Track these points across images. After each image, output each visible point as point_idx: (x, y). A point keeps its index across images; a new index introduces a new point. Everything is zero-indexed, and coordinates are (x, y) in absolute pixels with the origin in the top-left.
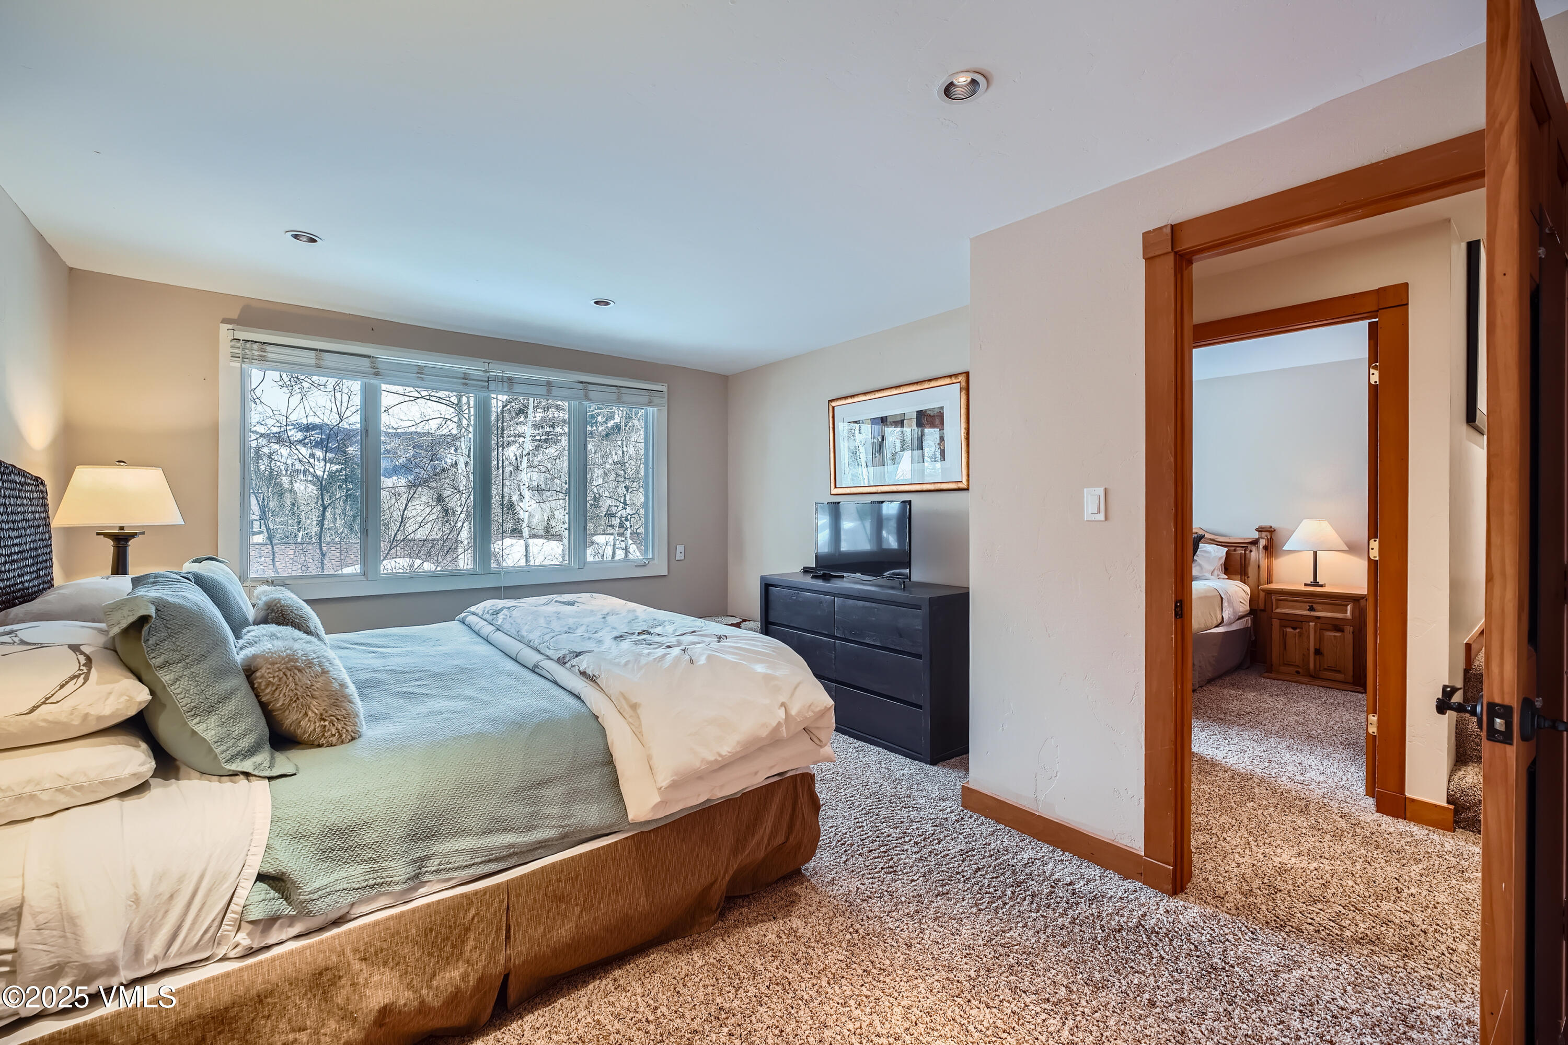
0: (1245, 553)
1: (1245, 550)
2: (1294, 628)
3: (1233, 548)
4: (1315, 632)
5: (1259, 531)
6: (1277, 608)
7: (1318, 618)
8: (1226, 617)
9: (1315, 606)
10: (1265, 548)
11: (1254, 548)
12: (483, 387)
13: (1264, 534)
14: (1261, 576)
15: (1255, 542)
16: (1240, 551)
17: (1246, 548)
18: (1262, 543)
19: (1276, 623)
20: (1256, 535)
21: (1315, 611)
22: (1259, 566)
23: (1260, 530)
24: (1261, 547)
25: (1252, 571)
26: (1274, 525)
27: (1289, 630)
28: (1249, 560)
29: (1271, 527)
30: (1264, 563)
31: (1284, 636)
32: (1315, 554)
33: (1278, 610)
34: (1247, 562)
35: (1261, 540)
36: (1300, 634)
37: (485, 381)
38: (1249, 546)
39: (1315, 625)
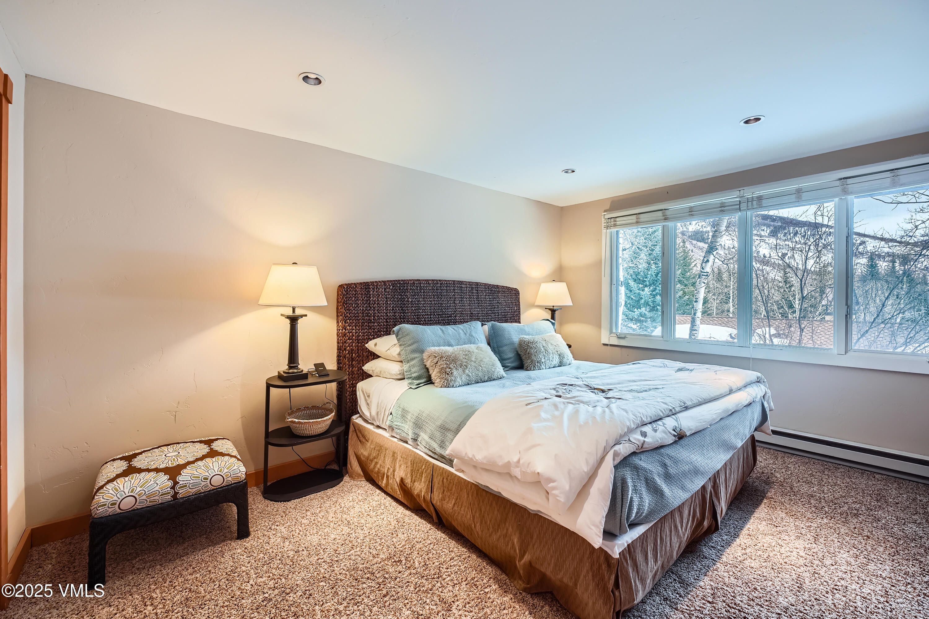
12: (736, 209)
37: (738, 204)
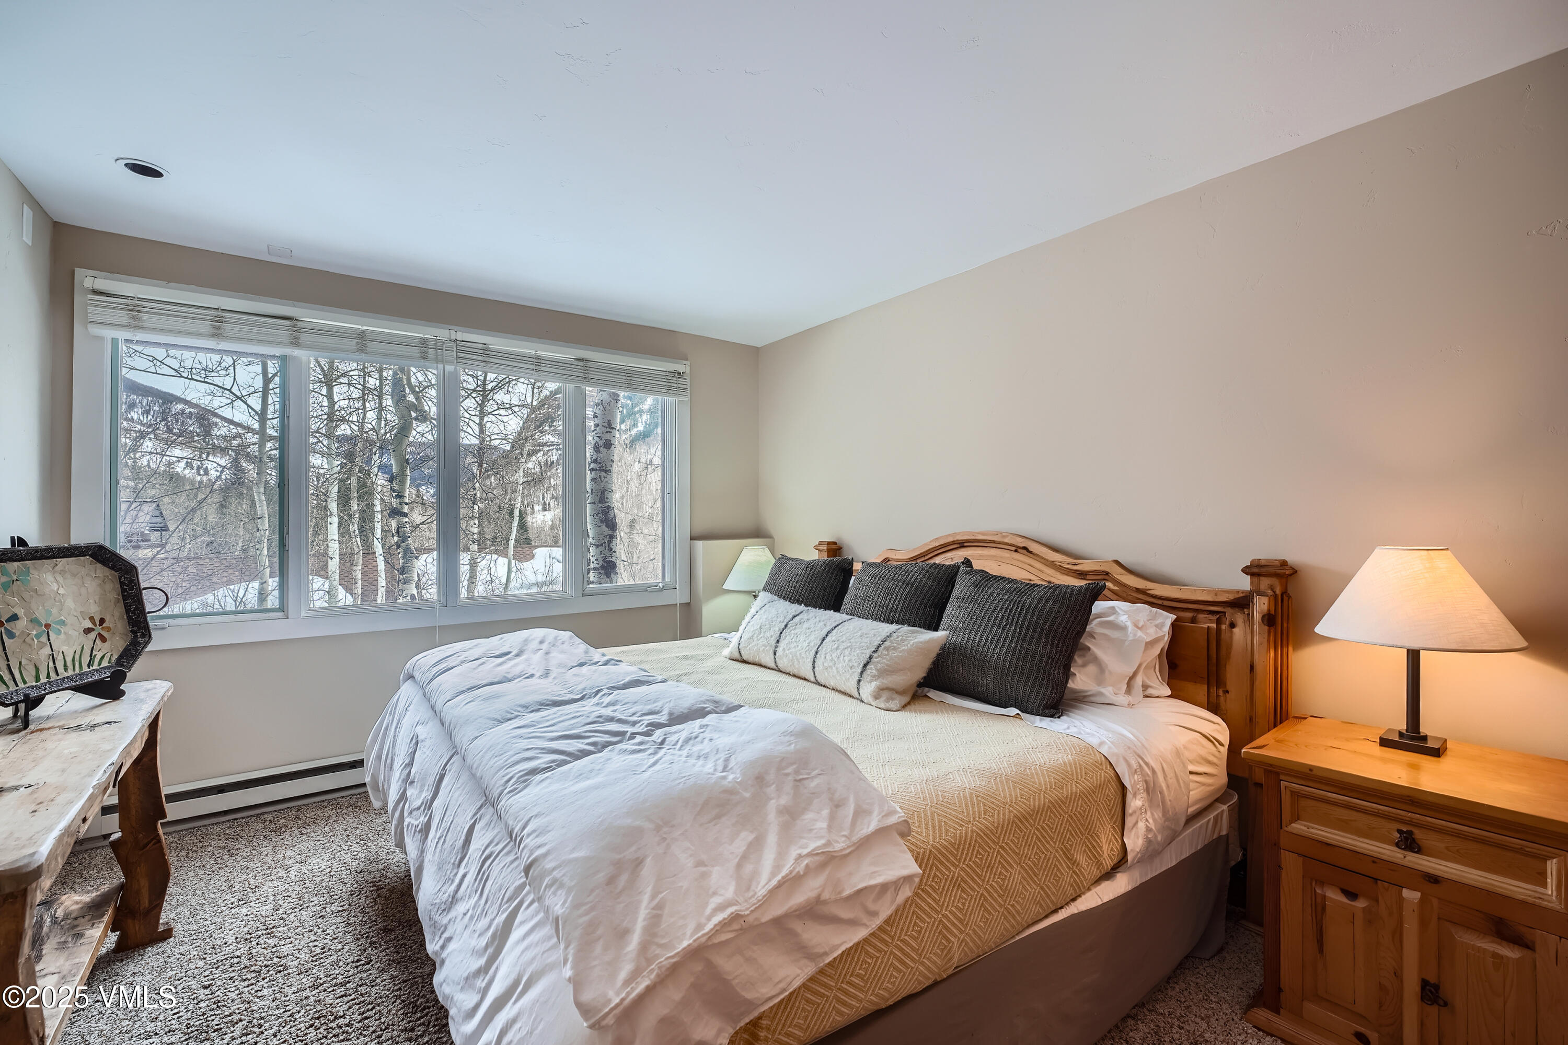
0: (1218, 630)
1: (1219, 622)
2: (1352, 895)
3: (1189, 615)
4: (1423, 924)
5: (1252, 575)
6: (1296, 818)
7: (1434, 879)
8: (1134, 842)
9: (1418, 834)
10: (1269, 620)
11: (1239, 618)
13: (1265, 583)
14: (1258, 694)
15: (1242, 603)
16: (1207, 623)
17: (1220, 618)
18: (1261, 605)
19: (1291, 865)
20: (1244, 583)
21: (1419, 850)
22: (1252, 667)
23: (1255, 570)
24: (1257, 616)
25: (1234, 674)
26: (1293, 556)
27: (1334, 895)
28: (1230, 646)
29: (1284, 563)
30: (1265, 659)
31: (1319, 908)
32: (1414, 657)
33: (1299, 827)
34: (1223, 652)
35: (1257, 599)
36: (1370, 918)
38: (1229, 611)
39: (1422, 900)
